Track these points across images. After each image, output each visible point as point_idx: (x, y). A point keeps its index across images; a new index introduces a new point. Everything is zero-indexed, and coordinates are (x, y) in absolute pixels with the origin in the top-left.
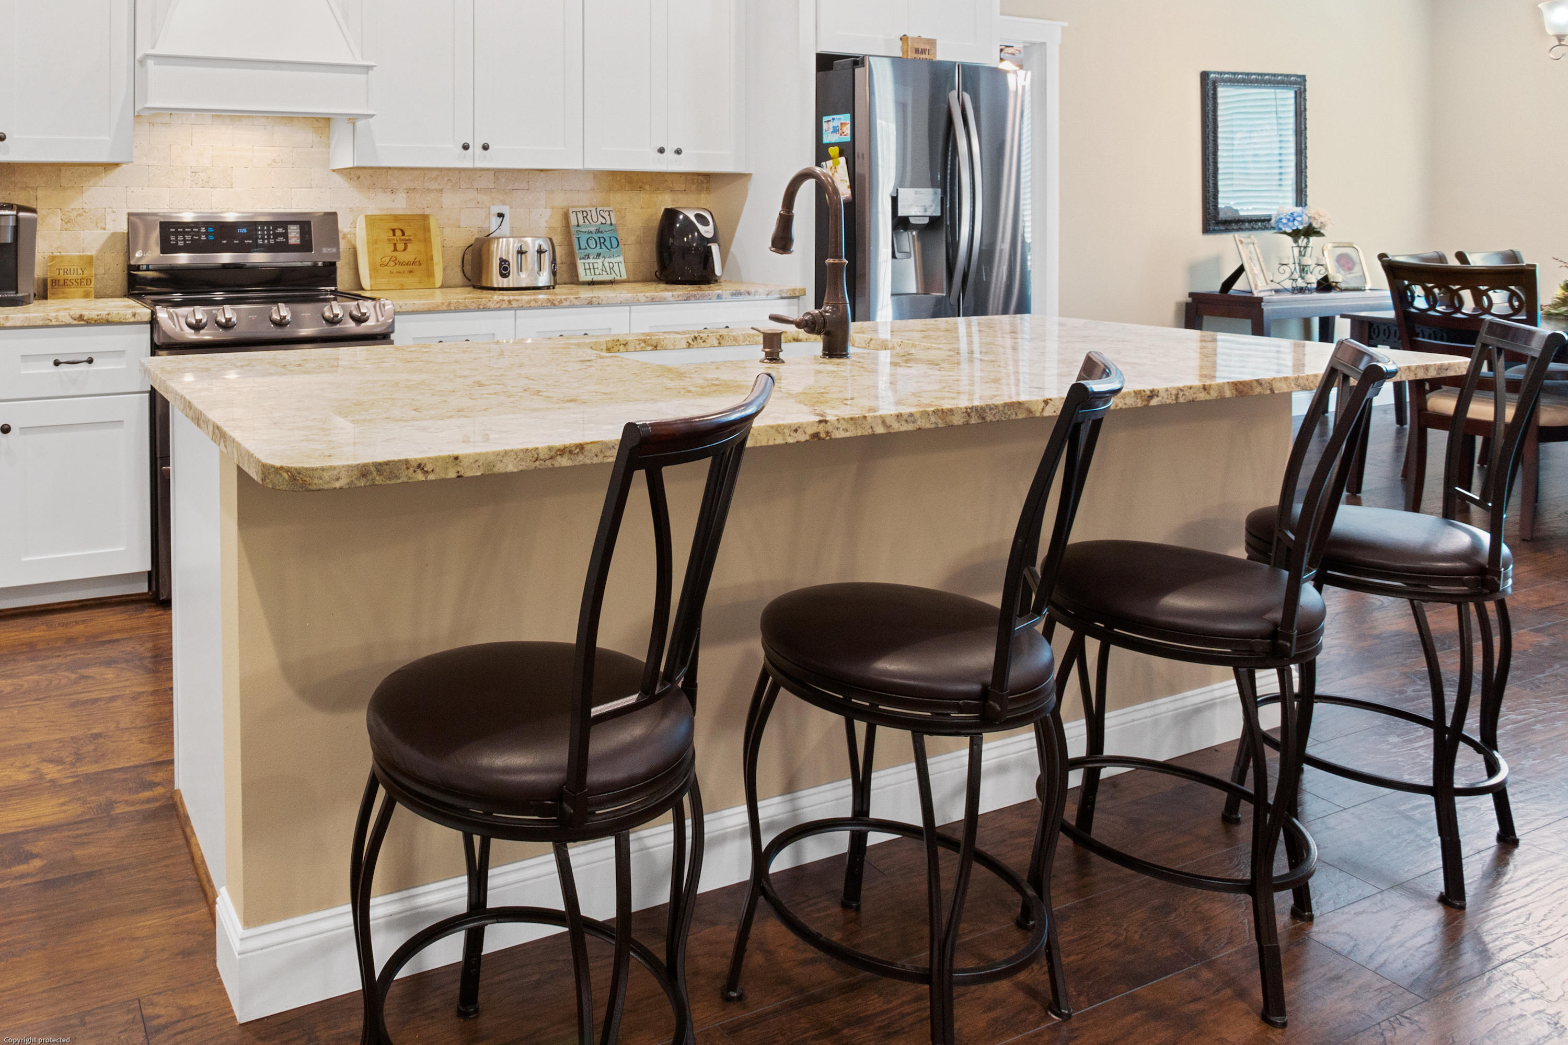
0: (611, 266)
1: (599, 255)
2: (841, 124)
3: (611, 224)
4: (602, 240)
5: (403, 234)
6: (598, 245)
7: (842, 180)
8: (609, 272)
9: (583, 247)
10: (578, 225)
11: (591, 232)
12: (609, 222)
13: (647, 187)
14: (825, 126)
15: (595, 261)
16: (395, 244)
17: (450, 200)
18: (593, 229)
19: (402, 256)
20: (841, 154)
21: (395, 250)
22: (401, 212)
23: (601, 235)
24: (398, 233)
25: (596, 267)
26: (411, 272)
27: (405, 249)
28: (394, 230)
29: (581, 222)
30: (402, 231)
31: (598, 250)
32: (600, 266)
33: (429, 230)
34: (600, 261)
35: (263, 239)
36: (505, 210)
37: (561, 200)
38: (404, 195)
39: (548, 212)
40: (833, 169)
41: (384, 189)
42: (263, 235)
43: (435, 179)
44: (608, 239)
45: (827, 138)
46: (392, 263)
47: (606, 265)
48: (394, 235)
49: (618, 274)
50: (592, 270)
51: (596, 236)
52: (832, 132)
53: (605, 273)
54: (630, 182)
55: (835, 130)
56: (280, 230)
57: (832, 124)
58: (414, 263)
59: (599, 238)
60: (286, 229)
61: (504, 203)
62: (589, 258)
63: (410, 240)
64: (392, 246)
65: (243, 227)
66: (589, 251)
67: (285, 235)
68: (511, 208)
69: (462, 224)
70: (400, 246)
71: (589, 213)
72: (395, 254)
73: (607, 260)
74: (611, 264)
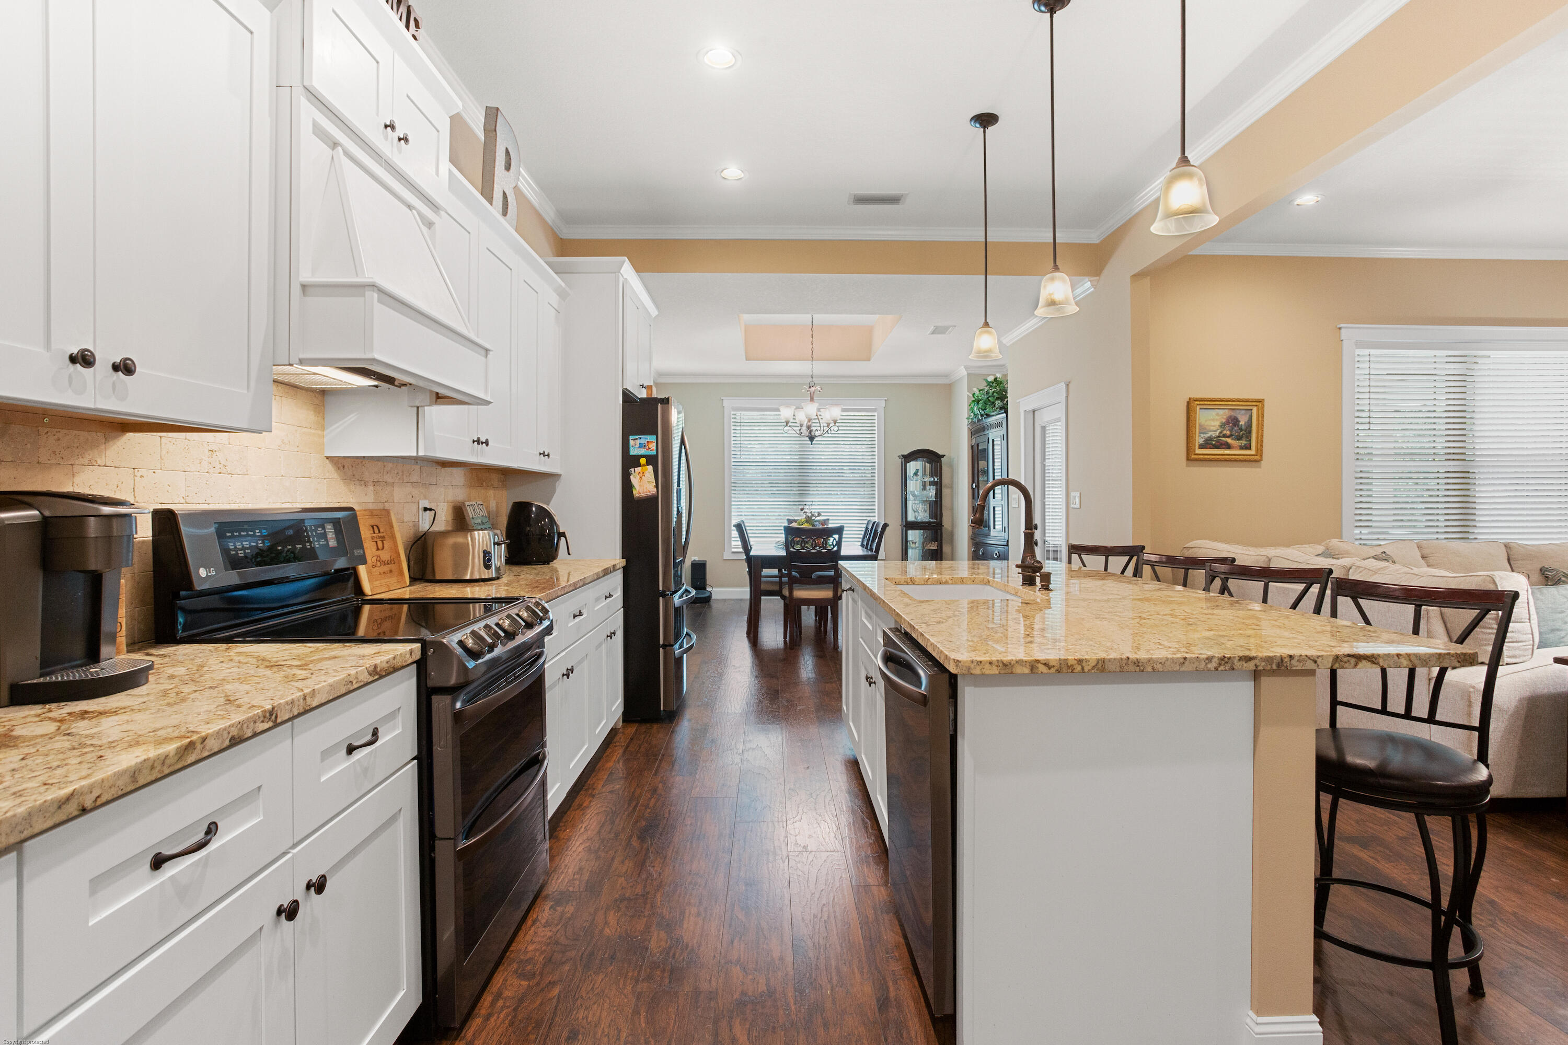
2: (648, 442)
5: (379, 531)
7: (649, 482)
14: (632, 442)
16: (378, 544)
19: (383, 555)
20: (648, 464)
21: (378, 549)
24: (376, 530)
26: (391, 571)
28: (373, 527)
30: (378, 527)
33: (393, 527)
36: (427, 504)
38: (372, 489)
39: (445, 507)
40: (641, 474)
45: (634, 451)
46: (379, 563)
48: (374, 532)
52: (638, 447)
55: (642, 446)
56: (320, 531)
57: (638, 442)
58: (391, 562)
60: (324, 529)
61: (425, 498)
63: (384, 537)
64: (375, 544)
67: (325, 536)
68: (429, 502)
69: (405, 520)
70: (381, 546)
72: (379, 552)
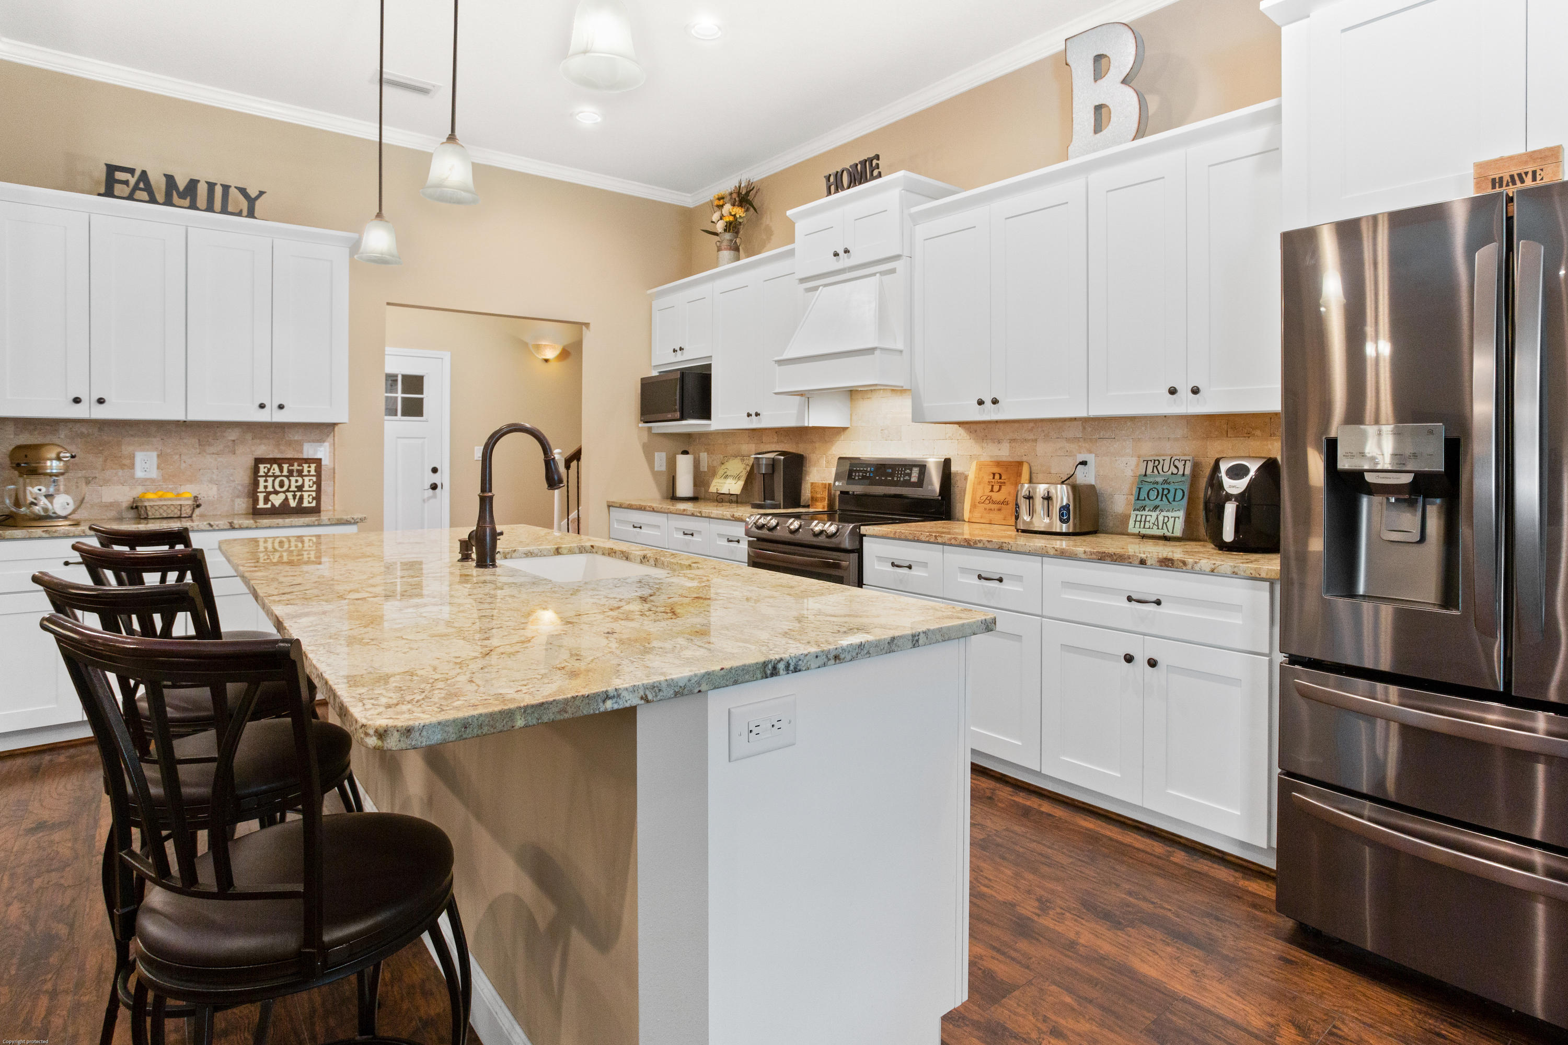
0: (1166, 521)
1: (1156, 508)
3: (1183, 475)
4: (1166, 492)
5: (1000, 478)
6: (1160, 497)
8: (1160, 527)
9: (1142, 497)
10: (1145, 475)
11: (1157, 483)
12: (1181, 472)
13: (1258, 433)
15: (1150, 513)
16: (993, 486)
17: (1042, 448)
18: (1160, 480)
19: (996, 496)
21: (992, 491)
22: (1004, 459)
23: (1166, 486)
24: (997, 476)
25: (1148, 520)
26: (999, 510)
27: (999, 490)
28: (994, 474)
29: (1149, 471)
30: (1000, 475)
31: (1157, 502)
32: (1153, 520)
34: (1154, 514)
35: (898, 477)
36: (1090, 458)
37: (1148, 449)
38: (1008, 445)
39: (1133, 461)
41: (993, 440)
42: (898, 474)
43: (1031, 430)
44: (1172, 492)
46: (987, 502)
47: (1161, 518)
48: (994, 478)
49: (1171, 530)
50: (1142, 523)
51: (1160, 487)
53: (1155, 527)
54: (1234, 428)
56: (908, 471)
58: (1003, 503)
59: (1163, 489)
60: (911, 470)
61: (1090, 452)
62: (1144, 509)
63: (1004, 483)
64: (990, 487)
65: (890, 468)
66: (1147, 502)
67: (910, 475)
68: (1097, 456)
69: (1052, 471)
70: (996, 488)
71: (1162, 462)
72: (992, 494)
73: (1164, 513)
74: (1166, 519)
